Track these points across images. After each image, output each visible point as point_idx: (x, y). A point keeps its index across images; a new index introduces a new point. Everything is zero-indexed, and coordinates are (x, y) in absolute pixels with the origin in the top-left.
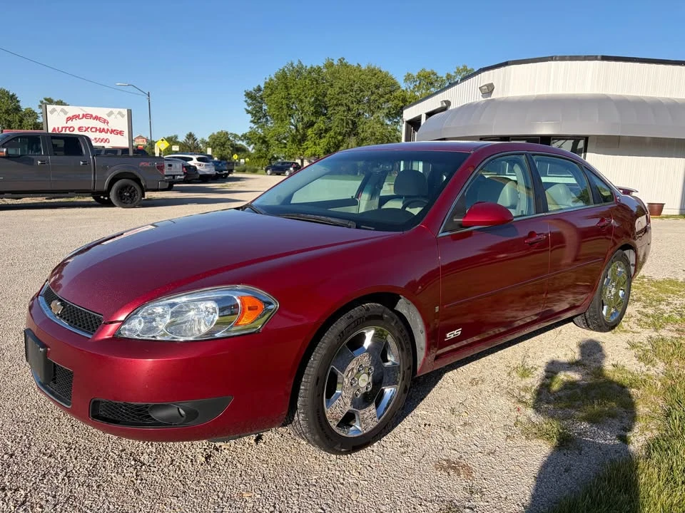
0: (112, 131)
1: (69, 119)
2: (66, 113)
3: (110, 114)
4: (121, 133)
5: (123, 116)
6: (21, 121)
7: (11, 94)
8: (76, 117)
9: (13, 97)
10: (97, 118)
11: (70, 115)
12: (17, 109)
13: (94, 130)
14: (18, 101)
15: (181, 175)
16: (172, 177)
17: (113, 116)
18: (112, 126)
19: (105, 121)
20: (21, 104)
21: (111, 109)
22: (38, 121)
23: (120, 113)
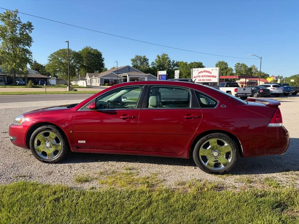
0: (213, 76)
1: (199, 73)
2: (198, 71)
3: (212, 70)
4: (215, 77)
5: (217, 70)
6: (227, 73)
7: (225, 62)
8: (201, 72)
9: (226, 64)
10: (208, 72)
11: (199, 71)
12: (226, 68)
13: (206, 76)
14: (228, 65)
15: (250, 93)
16: (245, 94)
17: (213, 71)
18: (213, 74)
19: (211, 73)
20: (228, 66)
21: (213, 68)
22: (233, 72)
23: (216, 69)
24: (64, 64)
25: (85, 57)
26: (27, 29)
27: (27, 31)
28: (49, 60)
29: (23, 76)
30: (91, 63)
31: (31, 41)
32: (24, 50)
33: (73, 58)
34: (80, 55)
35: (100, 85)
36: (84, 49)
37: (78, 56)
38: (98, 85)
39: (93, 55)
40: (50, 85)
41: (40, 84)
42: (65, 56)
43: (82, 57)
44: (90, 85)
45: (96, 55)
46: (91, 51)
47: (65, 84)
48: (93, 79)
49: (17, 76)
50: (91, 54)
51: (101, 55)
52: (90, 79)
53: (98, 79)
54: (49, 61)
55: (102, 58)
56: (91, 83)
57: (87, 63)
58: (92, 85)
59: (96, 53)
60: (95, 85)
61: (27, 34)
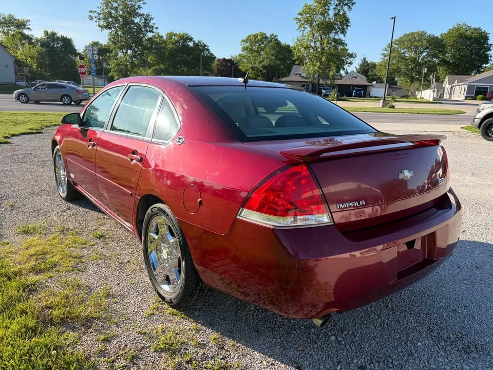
24: (407, 60)
25: (451, 44)
26: (345, 5)
27: (346, 8)
28: (383, 54)
29: (329, 82)
30: (463, 56)
31: (347, 26)
32: (335, 40)
33: (427, 48)
34: (442, 40)
35: (466, 99)
36: (452, 28)
37: (436, 44)
38: (462, 98)
39: (469, 38)
40: (370, 97)
41: (353, 95)
42: (412, 45)
43: (444, 46)
44: (448, 98)
45: (476, 39)
46: (466, 31)
47: (402, 97)
48: (455, 86)
49: (321, 82)
50: (466, 38)
51: (487, 38)
52: (450, 86)
53: (464, 87)
54: (382, 57)
55: (489, 43)
56: (451, 94)
57: (454, 56)
58: (453, 98)
59: (476, 34)
60: (456, 99)
61: (344, 13)
